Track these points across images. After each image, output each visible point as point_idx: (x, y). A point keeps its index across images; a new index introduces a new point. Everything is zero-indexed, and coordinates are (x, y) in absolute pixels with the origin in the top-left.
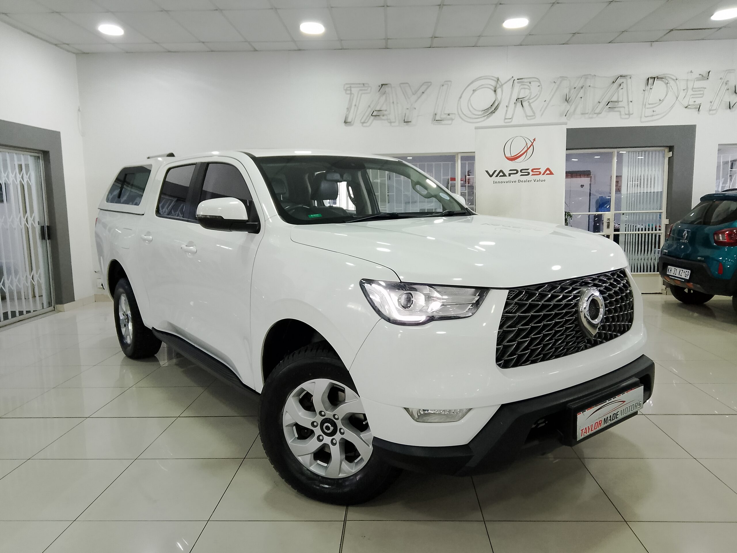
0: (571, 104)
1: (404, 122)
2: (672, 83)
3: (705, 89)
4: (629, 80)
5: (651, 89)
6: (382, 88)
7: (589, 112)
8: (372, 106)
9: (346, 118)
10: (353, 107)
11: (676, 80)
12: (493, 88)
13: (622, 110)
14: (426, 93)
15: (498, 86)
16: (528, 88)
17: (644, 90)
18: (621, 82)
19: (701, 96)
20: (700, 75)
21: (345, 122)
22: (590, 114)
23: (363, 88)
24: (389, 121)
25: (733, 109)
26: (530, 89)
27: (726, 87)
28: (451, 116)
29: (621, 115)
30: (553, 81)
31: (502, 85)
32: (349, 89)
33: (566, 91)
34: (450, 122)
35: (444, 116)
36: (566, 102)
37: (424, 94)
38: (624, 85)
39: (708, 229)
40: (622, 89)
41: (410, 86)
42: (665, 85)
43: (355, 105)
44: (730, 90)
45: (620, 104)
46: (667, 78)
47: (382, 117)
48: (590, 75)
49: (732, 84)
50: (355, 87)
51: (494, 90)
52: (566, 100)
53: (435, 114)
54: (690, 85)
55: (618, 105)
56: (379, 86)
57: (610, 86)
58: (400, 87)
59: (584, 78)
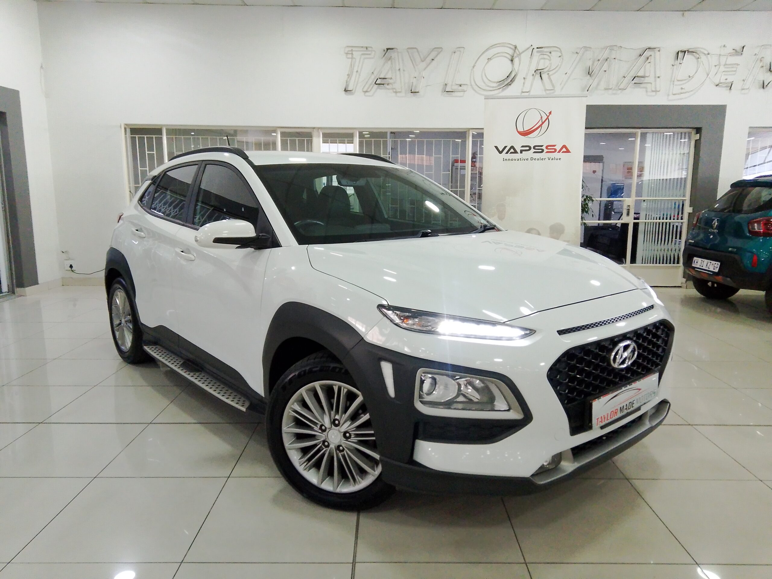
0: (593, 78)
1: (411, 92)
2: (703, 58)
3: (739, 66)
4: (658, 53)
5: (680, 64)
6: (387, 53)
7: (613, 87)
8: (375, 73)
9: (347, 85)
10: (355, 73)
11: (707, 55)
12: (510, 57)
13: (648, 86)
14: (436, 60)
15: (515, 55)
16: (549, 58)
17: (674, 65)
18: (649, 55)
19: (734, 73)
20: (734, 50)
21: (346, 90)
22: (614, 90)
23: (366, 53)
24: (395, 91)
25: (766, 89)
26: (550, 60)
27: (761, 64)
28: (462, 88)
29: (647, 91)
30: (576, 51)
31: (520, 54)
32: (351, 52)
33: (589, 63)
34: (461, 94)
35: (455, 87)
36: (589, 76)
37: (434, 61)
38: (651, 60)
39: (738, 218)
40: (649, 63)
41: (418, 51)
42: (695, 60)
43: (357, 71)
44: (764, 68)
45: (647, 80)
46: (698, 52)
47: (386, 86)
48: (616, 46)
49: (768, 60)
50: (357, 51)
51: (510, 59)
52: (589, 73)
53: (445, 84)
54: (723, 60)
55: (643, 81)
56: (384, 51)
57: (636, 59)
58: (408, 52)
59: (609, 49)
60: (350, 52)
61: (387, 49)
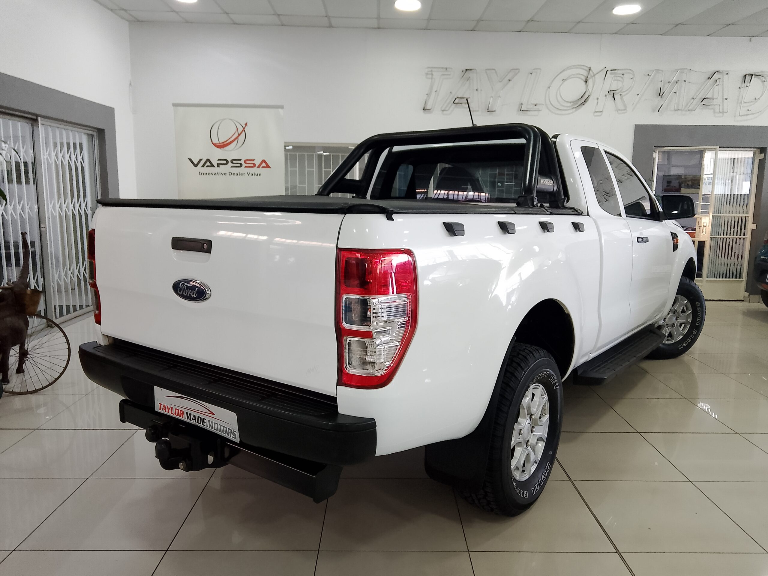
0: (664, 99)
1: (488, 111)
4: (726, 76)
5: (747, 86)
6: (467, 73)
7: (683, 108)
8: (453, 93)
9: (425, 105)
10: (433, 93)
12: (584, 79)
13: (717, 107)
14: (512, 80)
15: (589, 76)
16: (621, 80)
17: (741, 87)
18: (718, 78)
21: (424, 109)
22: (683, 110)
23: (446, 73)
26: (623, 82)
28: (537, 107)
29: (714, 112)
30: (648, 74)
31: (594, 75)
33: (660, 85)
34: (536, 113)
35: (530, 107)
36: (660, 97)
37: (510, 81)
38: (719, 82)
40: (718, 85)
41: (496, 73)
42: (762, 84)
43: (436, 91)
45: (714, 102)
46: (765, 76)
47: (464, 105)
48: (687, 69)
50: (437, 72)
52: (660, 94)
53: (521, 104)
55: (712, 102)
56: (463, 72)
57: (705, 82)
58: (486, 72)
59: (680, 72)
60: (430, 73)
61: (466, 70)
